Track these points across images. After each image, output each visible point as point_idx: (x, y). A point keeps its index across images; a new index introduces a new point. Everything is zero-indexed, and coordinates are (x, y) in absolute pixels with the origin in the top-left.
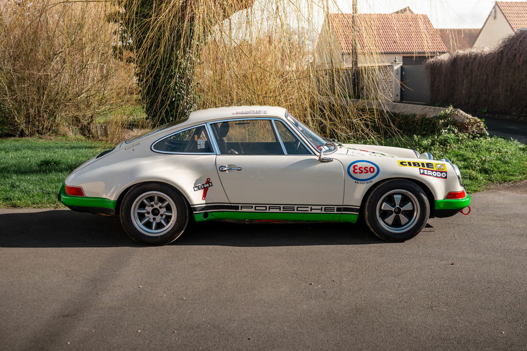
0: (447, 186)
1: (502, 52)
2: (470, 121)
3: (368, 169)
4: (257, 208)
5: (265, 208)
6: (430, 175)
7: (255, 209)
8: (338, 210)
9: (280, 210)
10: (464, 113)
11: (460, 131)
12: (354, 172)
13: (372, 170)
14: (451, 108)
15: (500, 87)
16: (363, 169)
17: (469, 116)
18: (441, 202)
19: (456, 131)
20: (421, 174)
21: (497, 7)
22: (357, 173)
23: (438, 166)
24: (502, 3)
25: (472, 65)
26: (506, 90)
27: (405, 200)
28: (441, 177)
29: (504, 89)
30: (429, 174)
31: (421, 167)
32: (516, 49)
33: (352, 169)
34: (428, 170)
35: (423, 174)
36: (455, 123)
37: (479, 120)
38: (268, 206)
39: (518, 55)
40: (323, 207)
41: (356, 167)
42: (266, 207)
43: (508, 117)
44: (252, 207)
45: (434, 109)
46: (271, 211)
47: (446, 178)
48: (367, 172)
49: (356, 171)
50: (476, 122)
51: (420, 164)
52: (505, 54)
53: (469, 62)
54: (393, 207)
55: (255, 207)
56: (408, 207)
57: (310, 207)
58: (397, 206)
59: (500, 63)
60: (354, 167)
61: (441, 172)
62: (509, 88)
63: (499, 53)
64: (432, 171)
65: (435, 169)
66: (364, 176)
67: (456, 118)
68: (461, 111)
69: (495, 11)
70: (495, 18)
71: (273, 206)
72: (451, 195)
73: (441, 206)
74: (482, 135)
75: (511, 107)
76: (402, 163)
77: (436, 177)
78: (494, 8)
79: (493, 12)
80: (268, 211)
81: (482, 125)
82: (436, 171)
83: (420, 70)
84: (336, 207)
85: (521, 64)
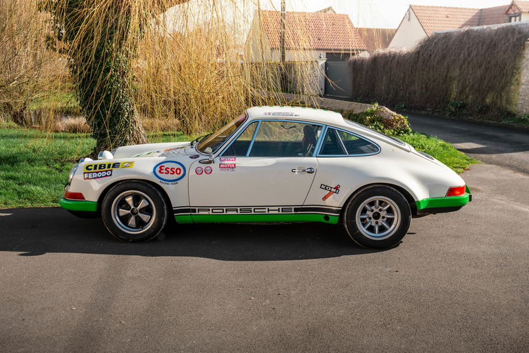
1: (418, 52)
2: (395, 118)
10: (389, 111)
11: (386, 127)
14: (377, 105)
15: (416, 84)
17: (395, 113)
19: (382, 127)
21: (411, 10)
25: (391, 63)
26: (422, 88)
29: (420, 86)
32: (431, 50)
36: (381, 120)
37: (403, 117)
39: (433, 56)
43: (423, 112)
45: (361, 106)
50: (400, 119)
52: (421, 55)
53: (388, 62)
59: (416, 63)
62: (424, 86)
63: (415, 53)
67: (382, 115)
68: (386, 109)
74: (406, 132)
75: (426, 103)
78: (408, 10)
81: (406, 122)
83: (343, 66)
85: (435, 63)
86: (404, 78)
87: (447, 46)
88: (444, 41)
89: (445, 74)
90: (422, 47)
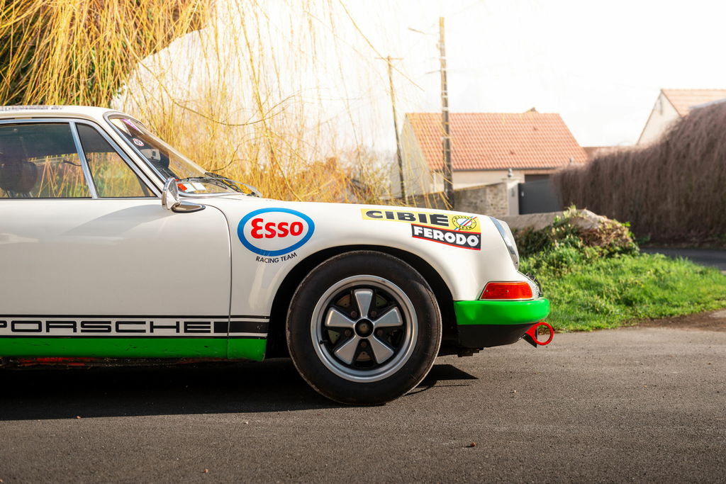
0: (483, 267)
1: (667, 143)
2: (604, 227)
3: (288, 228)
4: (17, 326)
5: (36, 326)
6: (438, 240)
7: (13, 330)
8: (220, 327)
9: (75, 331)
10: (593, 215)
11: (588, 244)
12: (254, 234)
13: (297, 228)
14: (573, 210)
15: (669, 200)
16: (275, 228)
17: (603, 219)
18: (470, 305)
19: (580, 244)
20: (414, 236)
21: (663, 97)
22: (261, 236)
23: (460, 221)
24: (670, 90)
25: (623, 168)
26: (679, 204)
27: (383, 301)
28: (466, 246)
29: (675, 203)
30: (436, 237)
31: (417, 222)
32: (688, 136)
33: (248, 227)
34: (433, 228)
35: (421, 236)
36: (577, 233)
37: (619, 225)
38: (44, 321)
39: (692, 145)
40: (182, 321)
41: (259, 224)
42: (40, 323)
44: (5, 323)
45: (547, 218)
46: (53, 332)
47: (478, 247)
48: (286, 232)
49: (259, 232)
50: (615, 228)
51: (416, 217)
52: (672, 146)
54: (353, 319)
55: (13, 323)
56: (390, 318)
57: (148, 321)
58: (364, 316)
59: (665, 162)
60: (254, 223)
61: (467, 235)
62: (683, 201)
63: (662, 145)
64: (444, 232)
65: (451, 227)
66: (277, 243)
67: (581, 224)
68: (590, 213)
69: (661, 103)
70: (661, 112)
71: (55, 321)
72: (495, 290)
73: (471, 317)
74: (626, 250)
76: (370, 213)
77: (454, 244)
78: (659, 98)
79: (658, 105)
80: (44, 333)
81: (627, 234)
82: (455, 233)
84: (212, 321)
85: (698, 158)
86: (647, 190)
87: (715, 126)
88: (710, 118)
89: (717, 175)
90: (672, 134)
